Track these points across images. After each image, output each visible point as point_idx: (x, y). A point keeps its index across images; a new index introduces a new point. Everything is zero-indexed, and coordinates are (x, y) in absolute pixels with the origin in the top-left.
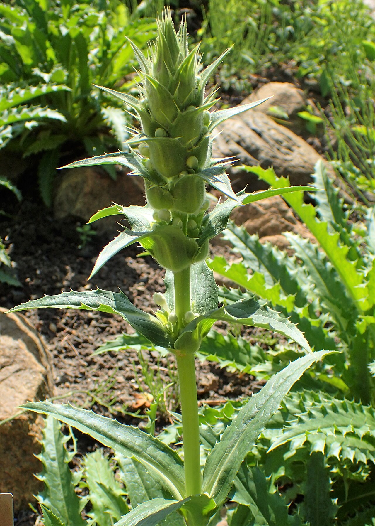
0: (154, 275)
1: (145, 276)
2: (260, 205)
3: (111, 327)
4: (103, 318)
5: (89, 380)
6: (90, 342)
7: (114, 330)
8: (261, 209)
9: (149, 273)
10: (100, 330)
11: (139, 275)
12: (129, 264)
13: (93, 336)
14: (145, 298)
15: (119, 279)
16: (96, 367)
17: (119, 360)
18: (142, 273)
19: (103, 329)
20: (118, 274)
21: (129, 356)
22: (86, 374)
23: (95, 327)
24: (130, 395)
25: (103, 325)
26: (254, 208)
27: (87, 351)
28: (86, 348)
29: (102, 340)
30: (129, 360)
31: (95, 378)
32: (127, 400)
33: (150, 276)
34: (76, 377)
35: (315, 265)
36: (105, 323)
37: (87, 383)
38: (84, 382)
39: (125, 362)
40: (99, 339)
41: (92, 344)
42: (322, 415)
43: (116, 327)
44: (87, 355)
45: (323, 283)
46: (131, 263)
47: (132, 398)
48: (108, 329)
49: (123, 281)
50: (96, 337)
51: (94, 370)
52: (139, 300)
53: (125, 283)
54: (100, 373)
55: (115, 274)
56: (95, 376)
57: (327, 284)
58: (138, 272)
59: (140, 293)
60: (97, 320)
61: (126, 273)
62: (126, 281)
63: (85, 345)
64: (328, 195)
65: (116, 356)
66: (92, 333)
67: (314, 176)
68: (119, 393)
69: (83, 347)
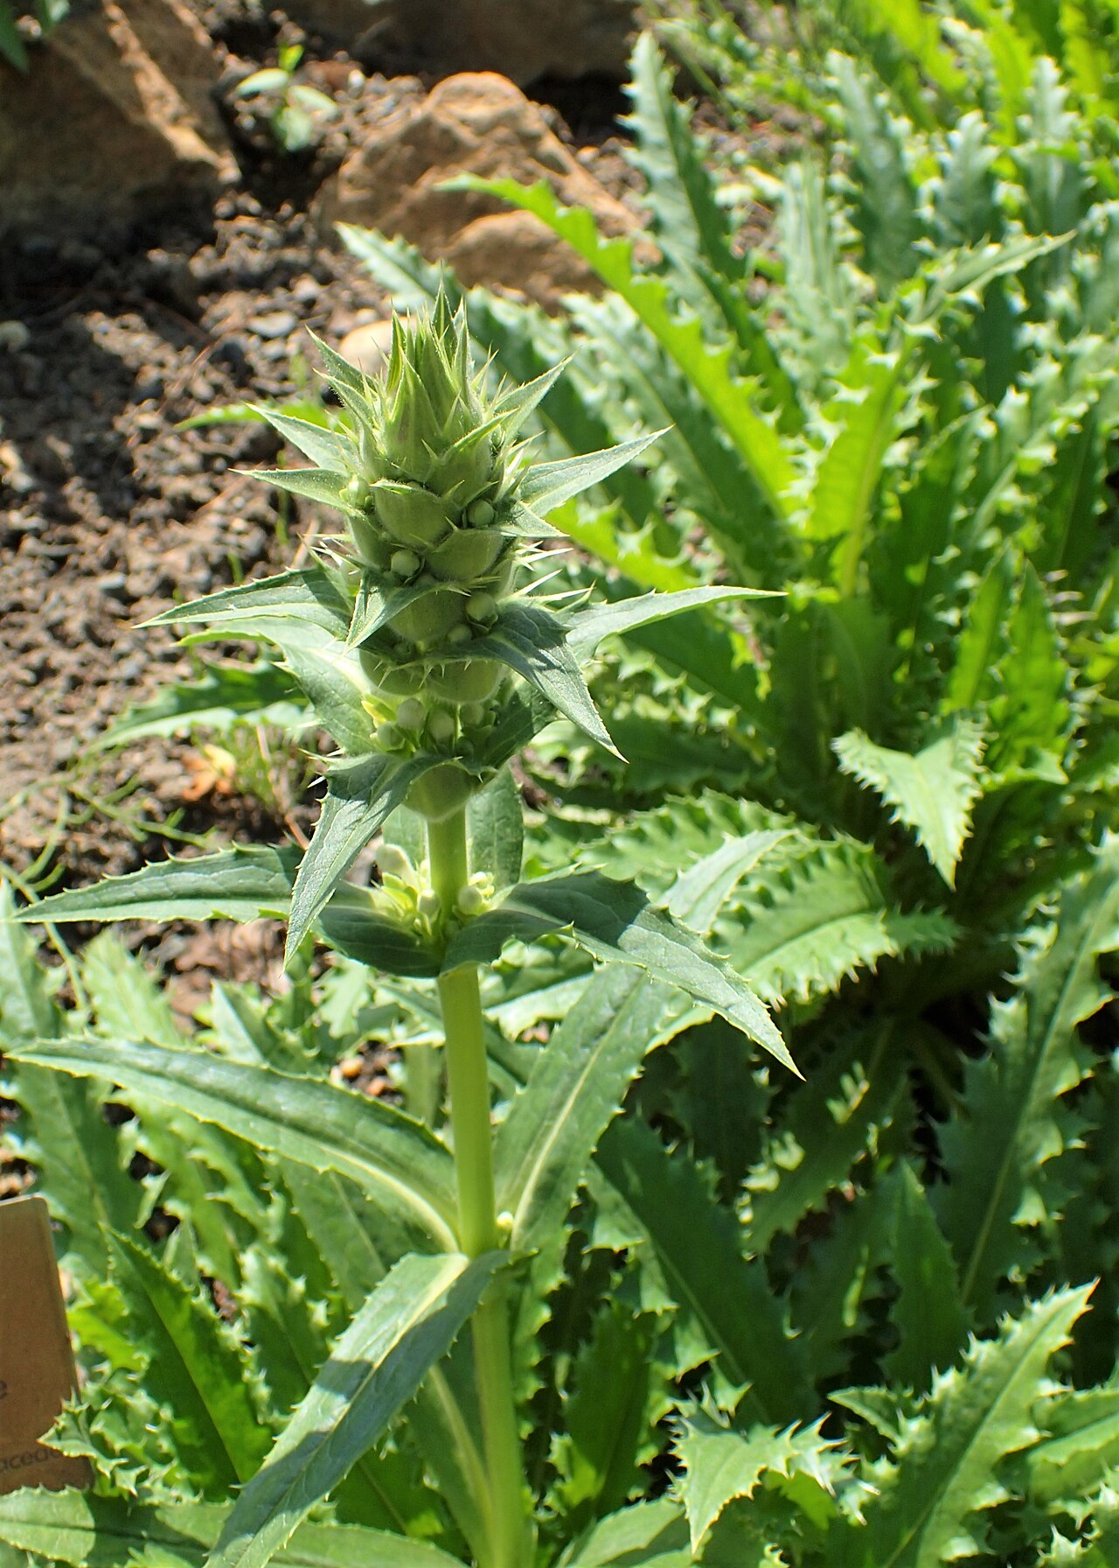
0: (178, 368)
1: (151, 374)
2: (464, 122)
3: (82, 554)
4: (53, 525)
5: (47, 728)
6: (29, 606)
7: (89, 562)
8: (465, 134)
9: (161, 365)
10: (51, 565)
11: (135, 373)
12: (98, 338)
13: (35, 585)
14: (164, 450)
15: (78, 394)
16: (60, 682)
17: (122, 656)
18: (143, 364)
19: (60, 561)
20: (74, 376)
21: (148, 638)
22: (38, 709)
23: (33, 556)
24: (170, 758)
25: (57, 550)
26: (446, 132)
27: (24, 637)
28: (21, 627)
29: (62, 598)
30: (147, 652)
31: (66, 720)
32: (164, 779)
33: (167, 373)
34: (11, 724)
35: (658, 393)
36: (64, 541)
37: (43, 738)
38: (36, 734)
39: (139, 658)
40: (53, 598)
41: (36, 611)
42: (740, 928)
43: (95, 550)
44: (27, 648)
45: (683, 445)
46: (105, 333)
47: (175, 768)
48: (72, 560)
49: (90, 399)
50: (43, 586)
51: (57, 695)
52: (147, 457)
53: (99, 401)
54: (74, 701)
55: (65, 378)
56: (63, 712)
57: (694, 449)
58: (131, 362)
59: (148, 435)
60: (37, 534)
61: (96, 371)
62: (100, 396)
63: (16, 617)
64: (676, 153)
65: (112, 643)
66: (30, 577)
67: (631, 89)
68: (137, 758)
69: (12, 625)
